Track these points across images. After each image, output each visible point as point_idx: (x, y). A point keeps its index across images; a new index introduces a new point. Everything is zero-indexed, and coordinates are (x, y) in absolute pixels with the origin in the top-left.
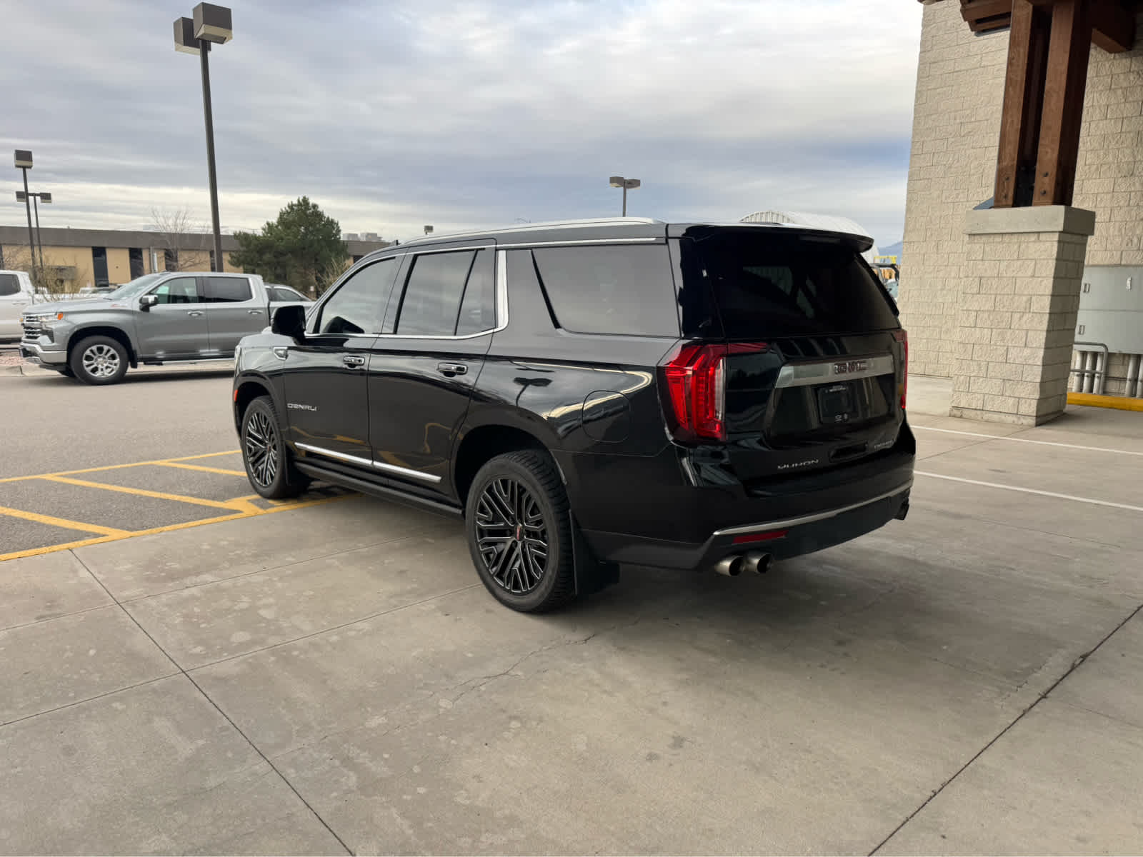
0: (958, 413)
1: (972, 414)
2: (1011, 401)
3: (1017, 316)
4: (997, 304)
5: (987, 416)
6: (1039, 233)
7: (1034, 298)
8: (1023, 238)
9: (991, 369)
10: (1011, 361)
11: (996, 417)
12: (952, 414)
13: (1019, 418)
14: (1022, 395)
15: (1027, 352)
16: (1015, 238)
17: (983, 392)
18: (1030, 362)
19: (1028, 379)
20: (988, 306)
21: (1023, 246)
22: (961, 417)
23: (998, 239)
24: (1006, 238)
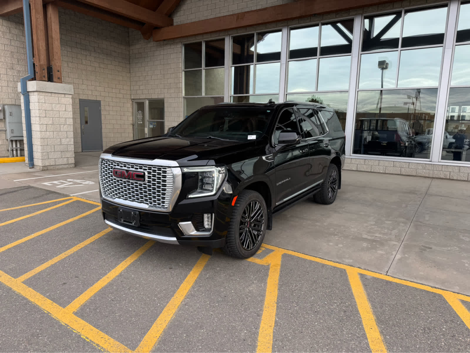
0: (45, 168)
1: (52, 167)
2: (65, 159)
3: (62, 126)
4: (54, 122)
5: (57, 167)
6: (65, 94)
7: (67, 119)
8: (59, 95)
9: (56, 148)
10: (63, 144)
11: (61, 167)
12: (44, 169)
13: (69, 166)
14: (69, 156)
15: (68, 140)
16: (56, 95)
17: (54, 158)
18: (69, 143)
19: (70, 150)
20: (50, 122)
21: (60, 98)
22: (47, 170)
23: (50, 94)
24: (53, 95)
